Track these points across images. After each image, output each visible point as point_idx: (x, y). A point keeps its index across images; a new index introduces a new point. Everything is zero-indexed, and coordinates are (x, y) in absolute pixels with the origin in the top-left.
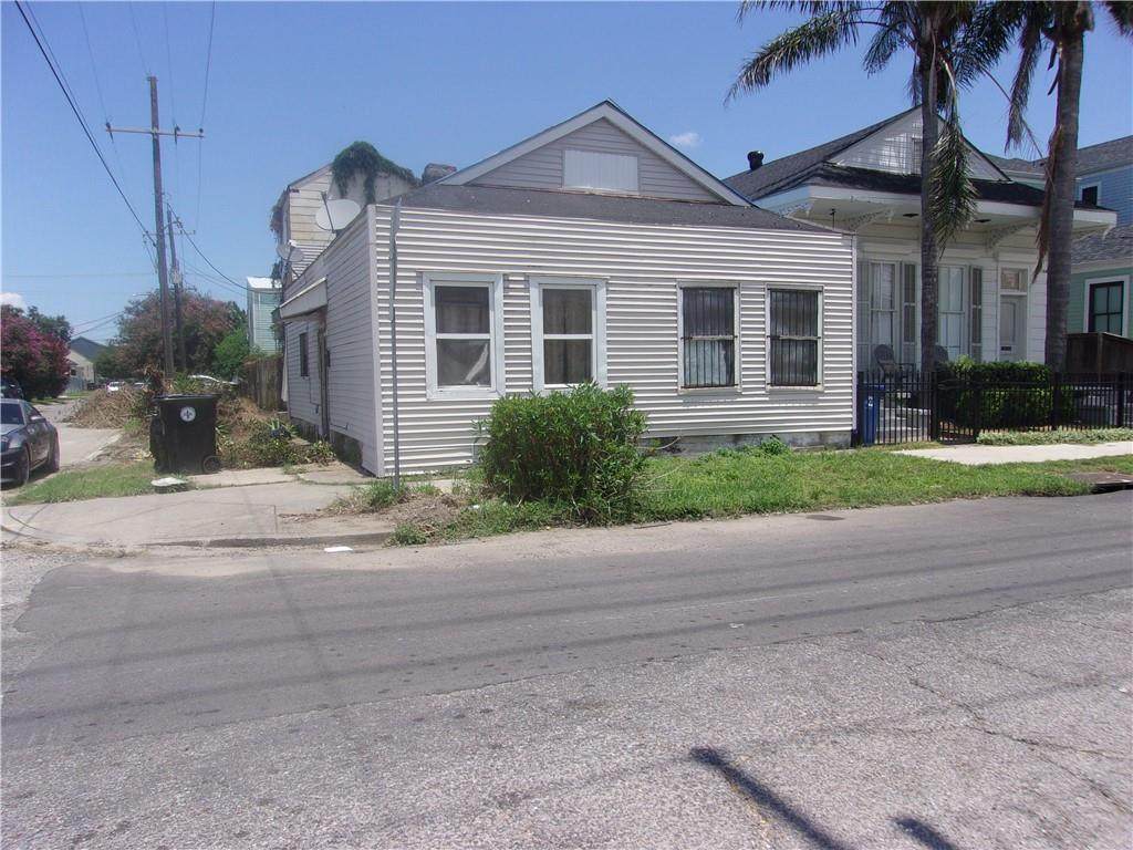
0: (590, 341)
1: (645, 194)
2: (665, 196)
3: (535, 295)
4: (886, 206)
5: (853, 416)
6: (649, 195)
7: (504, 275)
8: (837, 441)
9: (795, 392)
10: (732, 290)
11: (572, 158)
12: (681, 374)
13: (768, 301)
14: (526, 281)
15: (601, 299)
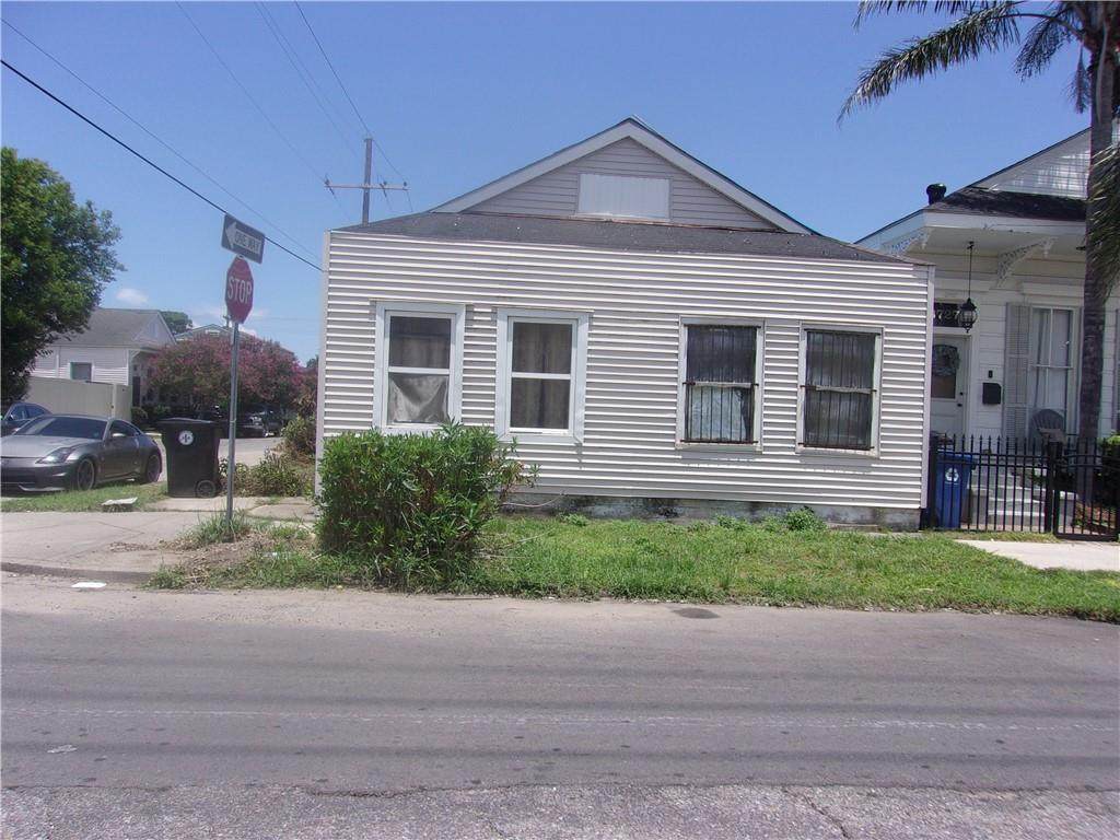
0: (567, 383)
1: (676, 221)
2: (698, 222)
3: (503, 329)
4: (1043, 235)
5: (923, 491)
6: (680, 222)
7: (467, 306)
8: (898, 521)
9: (838, 456)
10: (754, 329)
11: (589, 183)
12: (681, 425)
13: (803, 344)
14: (494, 313)
15: (582, 334)
